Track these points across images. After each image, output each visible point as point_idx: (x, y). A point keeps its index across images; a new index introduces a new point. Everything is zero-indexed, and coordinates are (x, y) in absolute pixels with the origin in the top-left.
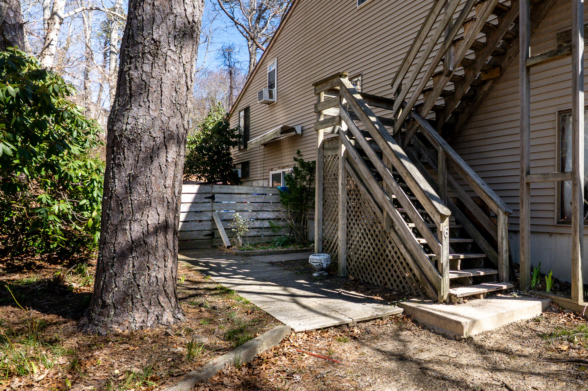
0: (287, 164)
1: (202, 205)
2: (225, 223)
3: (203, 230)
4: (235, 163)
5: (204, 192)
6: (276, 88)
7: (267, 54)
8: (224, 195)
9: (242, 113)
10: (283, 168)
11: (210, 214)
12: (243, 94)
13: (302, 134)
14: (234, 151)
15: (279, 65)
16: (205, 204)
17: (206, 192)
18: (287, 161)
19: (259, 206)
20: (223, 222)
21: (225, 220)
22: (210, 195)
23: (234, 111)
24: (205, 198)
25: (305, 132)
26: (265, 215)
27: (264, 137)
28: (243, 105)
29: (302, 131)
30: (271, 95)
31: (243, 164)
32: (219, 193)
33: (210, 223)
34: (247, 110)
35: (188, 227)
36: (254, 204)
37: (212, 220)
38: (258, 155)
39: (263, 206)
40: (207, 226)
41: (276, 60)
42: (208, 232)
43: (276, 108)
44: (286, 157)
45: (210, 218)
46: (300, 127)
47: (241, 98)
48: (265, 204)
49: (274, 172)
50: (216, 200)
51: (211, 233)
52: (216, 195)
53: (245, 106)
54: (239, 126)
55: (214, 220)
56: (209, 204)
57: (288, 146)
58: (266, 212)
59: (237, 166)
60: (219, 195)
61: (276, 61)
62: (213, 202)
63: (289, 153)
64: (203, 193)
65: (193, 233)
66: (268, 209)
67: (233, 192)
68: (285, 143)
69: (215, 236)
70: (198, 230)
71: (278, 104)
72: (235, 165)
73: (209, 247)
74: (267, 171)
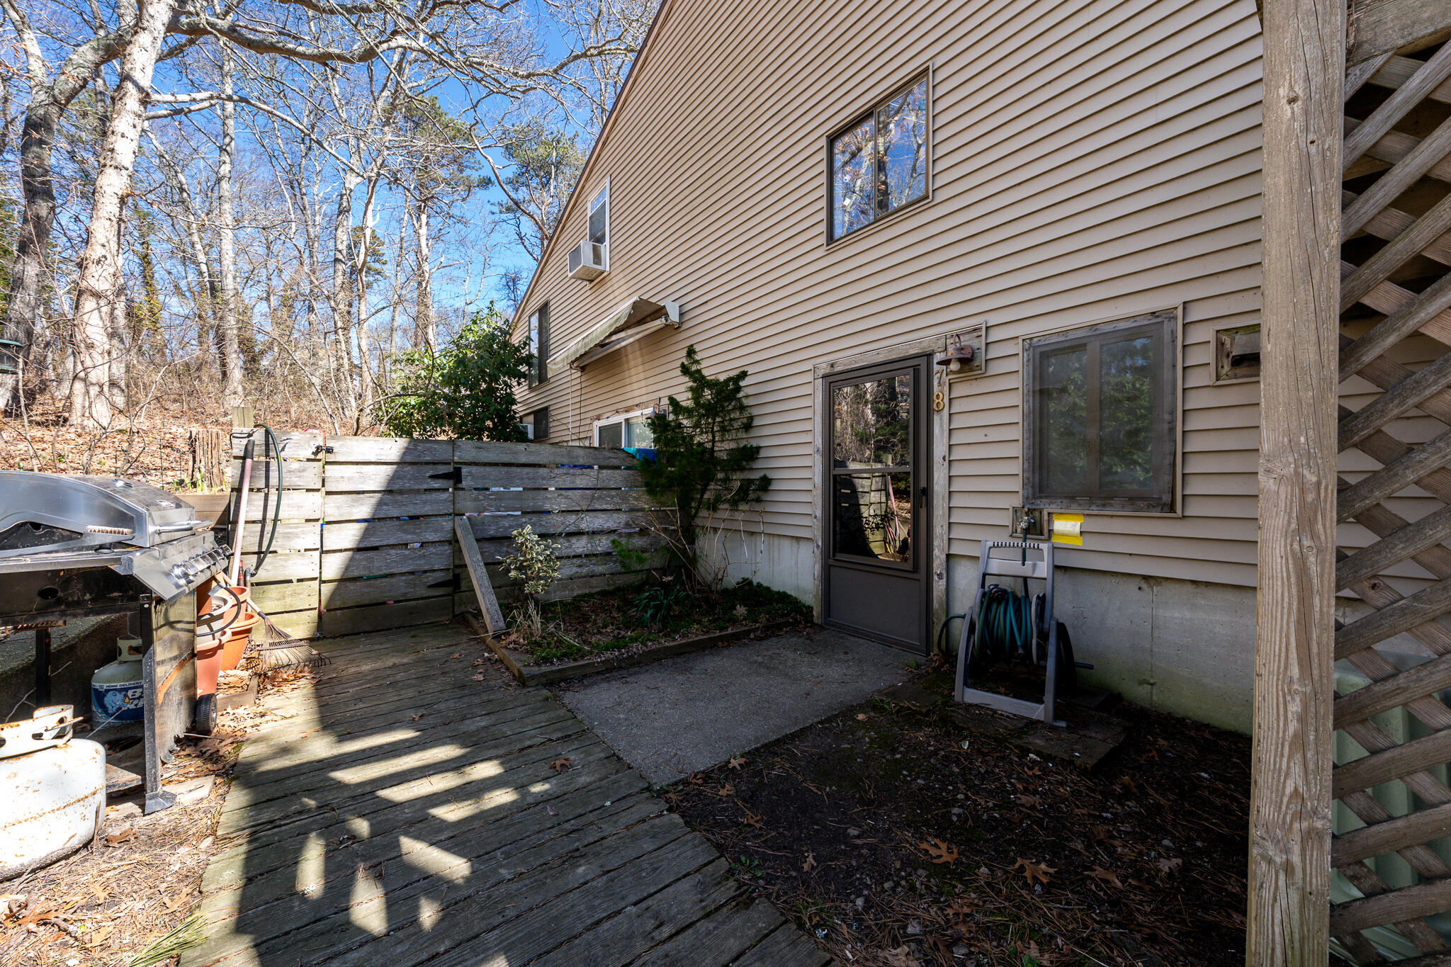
0: (637, 401)
1: (424, 497)
2: (490, 547)
3: (425, 572)
4: (521, 414)
5: (428, 458)
6: (607, 242)
7: (586, 180)
8: (488, 469)
9: (535, 321)
10: (628, 410)
11: (447, 524)
12: (537, 282)
13: (681, 323)
14: (520, 391)
15: (613, 191)
16: (434, 496)
17: (436, 459)
18: (637, 393)
19: (583, 497)
20: (486, 545)
21: (492, 539)
22: (450, 469)
23: (520, 318)
24: (432, 477)
25: (687, 317)
26: (598, 522)
27: (586, 340)
28: (536, 303)
29: (681, 315)
30: (597, 258)
31: (535, 413)
32: (476, 464)
33: (447, 549)
34: (544, 310)
35: (377, 564)
36: (570, 493)
37: (454, 541)
38: (569, 391)
39: (593, 497)
40: (439, 560)
41: (607, 180)
42: (440, 576)
43: (609, 284)
44: (635, 386)
45: (449, 536)
46: (677, 305)
47: (532, 291)
48: (597, 494)
49: (603, 423)
50: (464, 484)
51: (450, 576)
52: (465, 470)
53: (541, 302)
54: (529, 338)
55: (457, 541)
56: (445, 496)
57: (639, 360)
58: (600, 514)
59: (525, 419)
60: (474, 469)
61: (608, 184)
62: (455, 489)
63: (642, 376)
64: (427, 463)
65: (393, 580)
66: (605, 507)
67: (513, 461)
68: (630, 357)
69: (464, 586)
70: (412, 573)
71: (612, 275)
72: (521, 418)
73: (445, 619)
74: (588, 421)
